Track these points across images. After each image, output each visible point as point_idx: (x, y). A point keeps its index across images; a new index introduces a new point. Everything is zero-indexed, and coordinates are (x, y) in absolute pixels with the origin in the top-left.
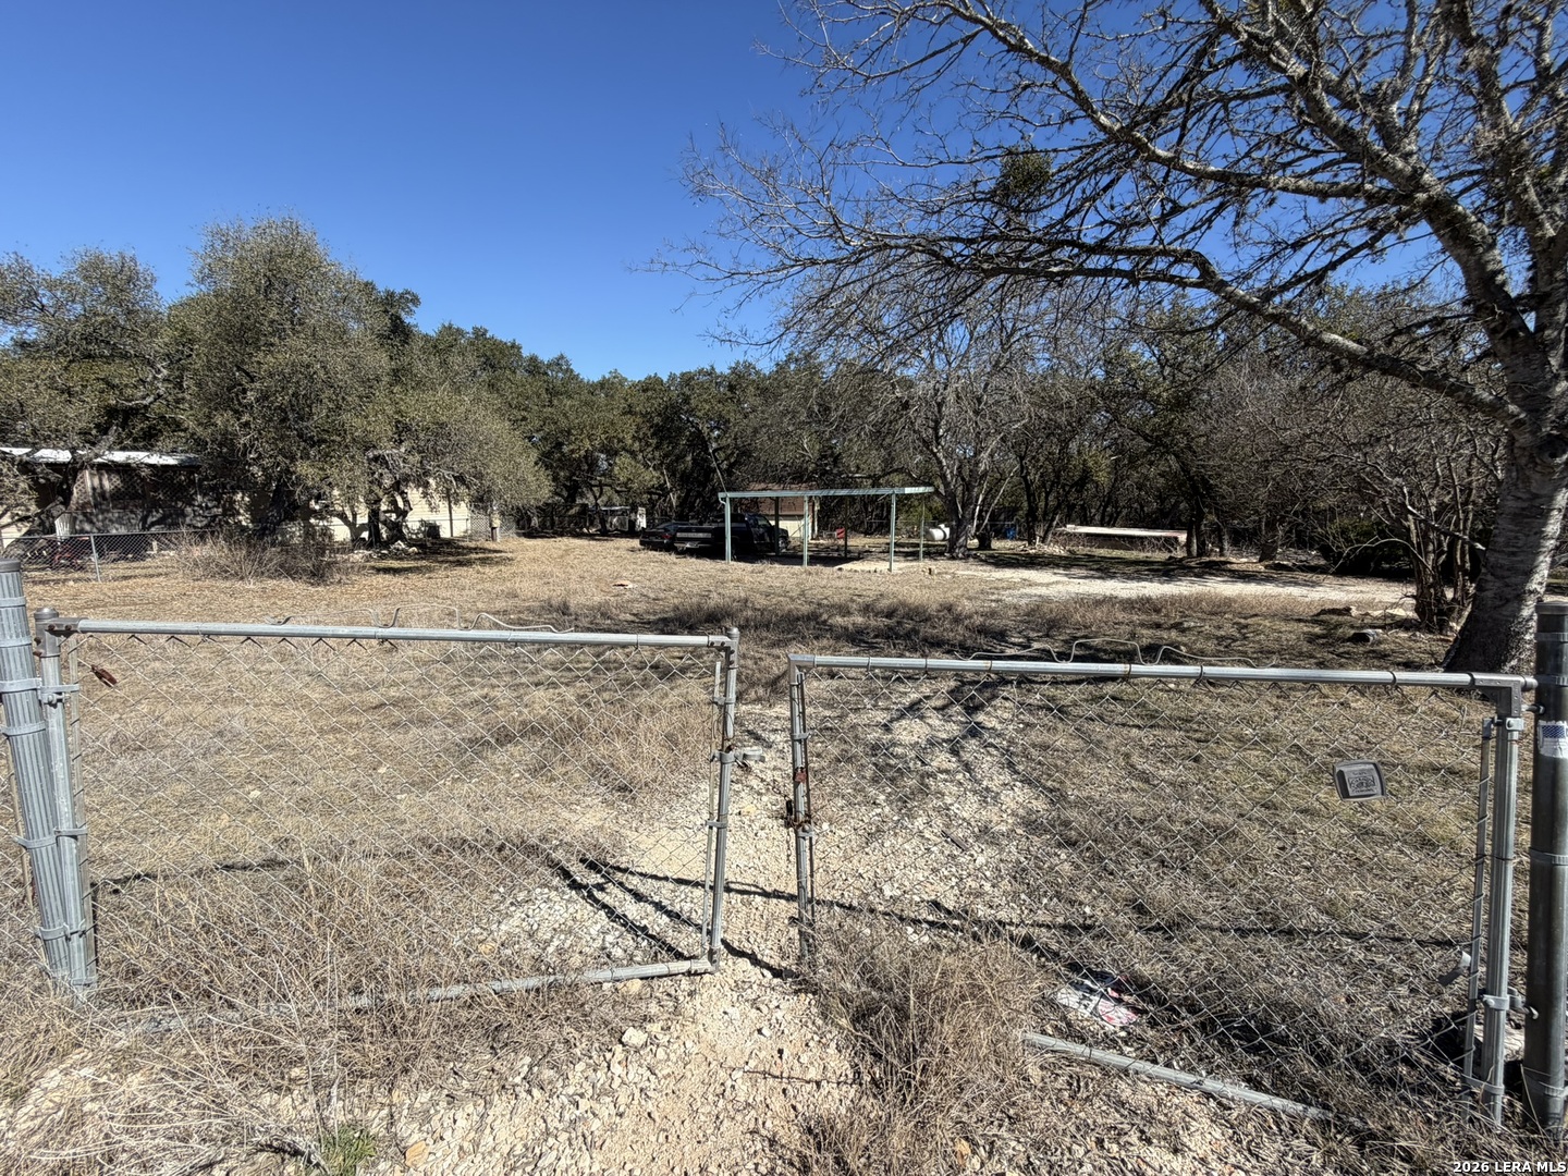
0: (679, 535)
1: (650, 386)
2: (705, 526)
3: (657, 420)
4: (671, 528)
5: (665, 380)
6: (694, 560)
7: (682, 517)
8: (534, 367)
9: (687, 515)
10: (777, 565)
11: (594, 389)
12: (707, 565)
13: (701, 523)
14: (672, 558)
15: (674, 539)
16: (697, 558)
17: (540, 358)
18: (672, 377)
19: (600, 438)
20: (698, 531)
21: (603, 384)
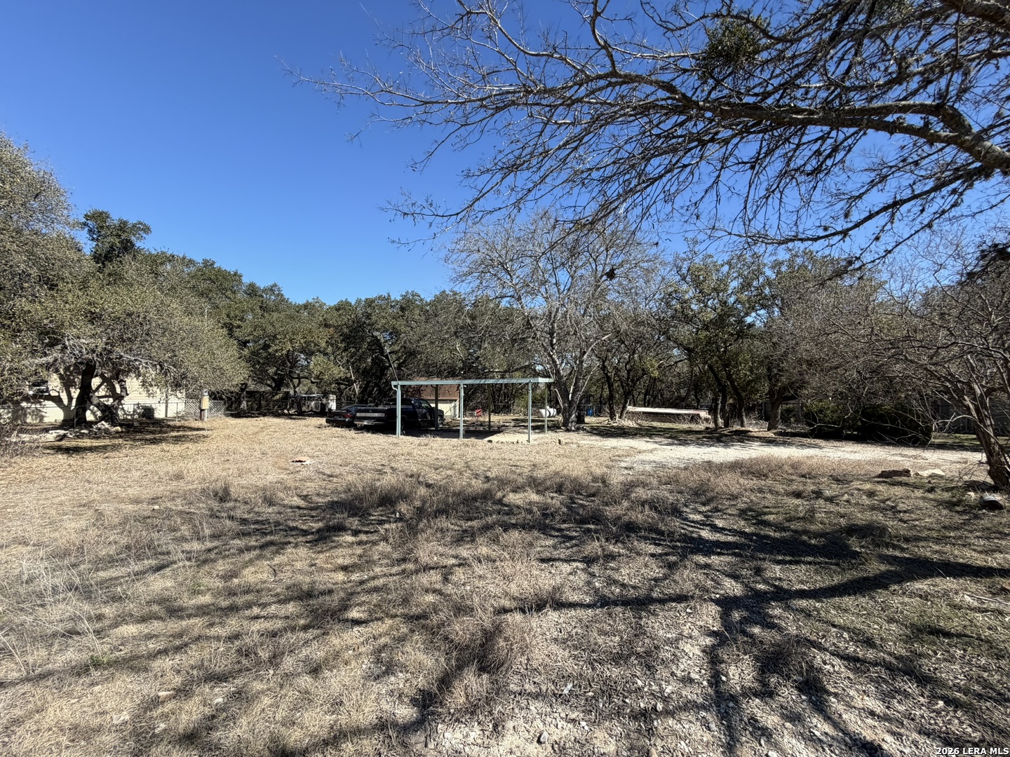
0: (358, 415)
1: (341, 307)
2: (380, 407)
3: (346, 330)
4: (353, 410)
5: (353, 303)
6: (369, 435)
7: (362, 401)
8: (252, 291)
9: (367, 400)
10: (438, 439)
11: (298, 309)
12: (380, 440)
13: (377, 405)
14: (352, 433)
15: (354, 417)
16: (373, 433)
17: (258, 284)
18: (359, 301)
19: (299, 341)
20: (374, 411)
21: (306, 306)
